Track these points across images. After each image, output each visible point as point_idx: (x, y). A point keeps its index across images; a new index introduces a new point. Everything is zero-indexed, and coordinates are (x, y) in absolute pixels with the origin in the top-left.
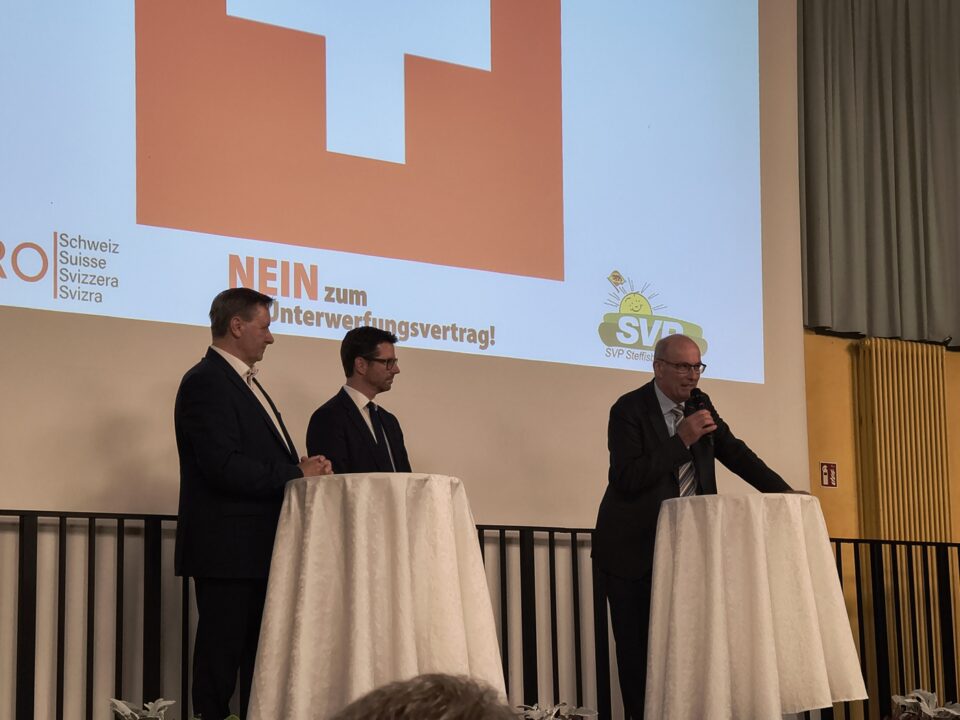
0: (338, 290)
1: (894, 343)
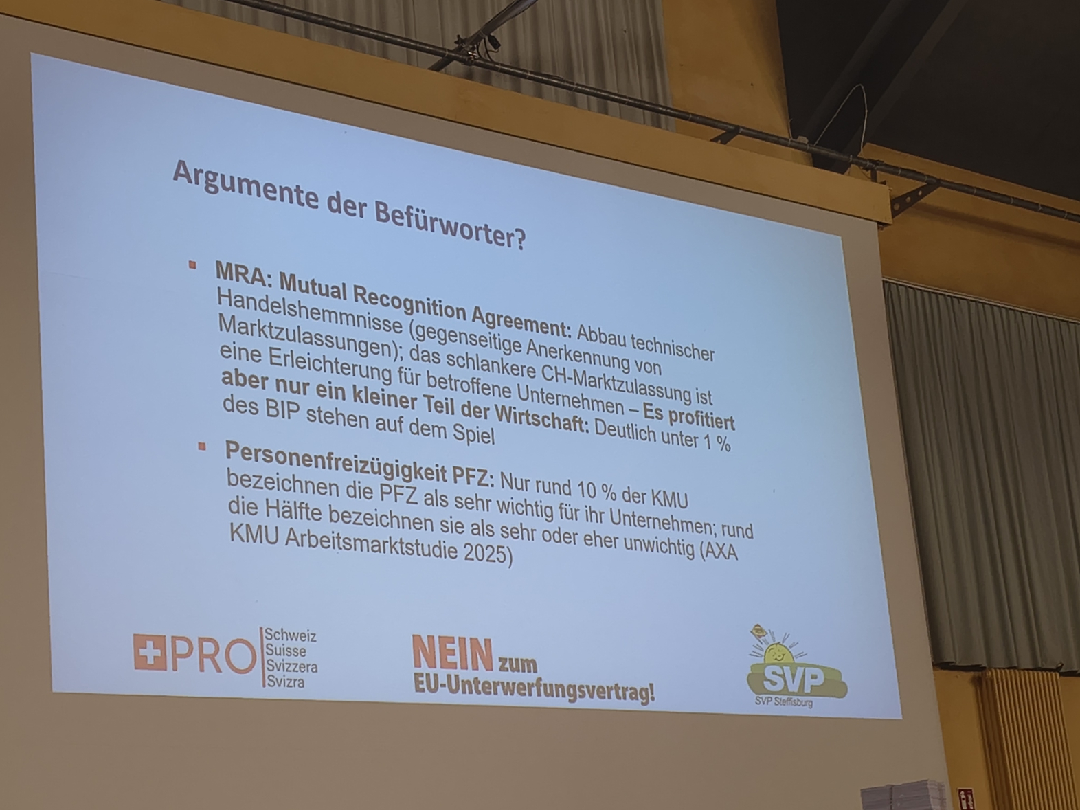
0: (511, 660)
1: (1013, 673)
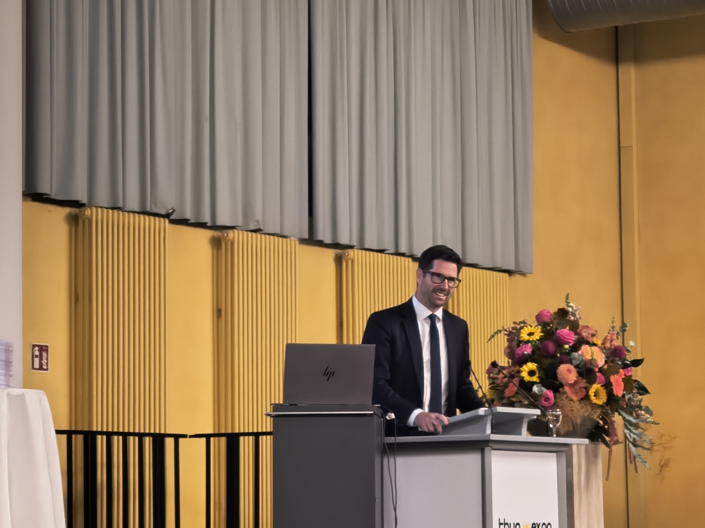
1: (115, 214)
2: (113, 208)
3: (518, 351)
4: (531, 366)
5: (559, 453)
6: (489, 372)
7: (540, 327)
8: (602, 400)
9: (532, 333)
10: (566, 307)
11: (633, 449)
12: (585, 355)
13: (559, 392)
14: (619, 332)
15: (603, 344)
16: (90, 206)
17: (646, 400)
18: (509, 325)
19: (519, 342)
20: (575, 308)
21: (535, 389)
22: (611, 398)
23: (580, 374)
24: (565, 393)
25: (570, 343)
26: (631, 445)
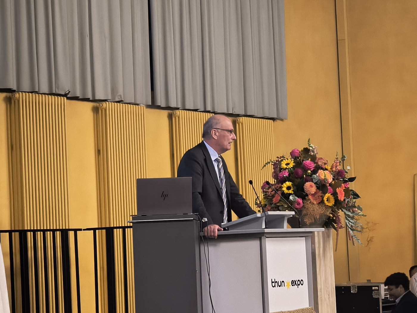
2: (32, 92)
3: (280, 175)
4: (288, 184)
5: (306, 237)
6: (263, 188)
7: (293, 159)
8: (331, 203)
9: (288, 163)
10: (308, 147)
11: (351, 232)
12: (321, 176)
13: (305, 199)
14: (341, 161)
15: (331, 169)
16: (18, 92)
17: (357, 202)
18: (274, 159)
19: (281, 169)
20: (313, 148)
21: (291, 198)
22: (337, 201)
23: (318, 188)
24: (309, 199)
25: (312, 169)
26: (349, 230)
